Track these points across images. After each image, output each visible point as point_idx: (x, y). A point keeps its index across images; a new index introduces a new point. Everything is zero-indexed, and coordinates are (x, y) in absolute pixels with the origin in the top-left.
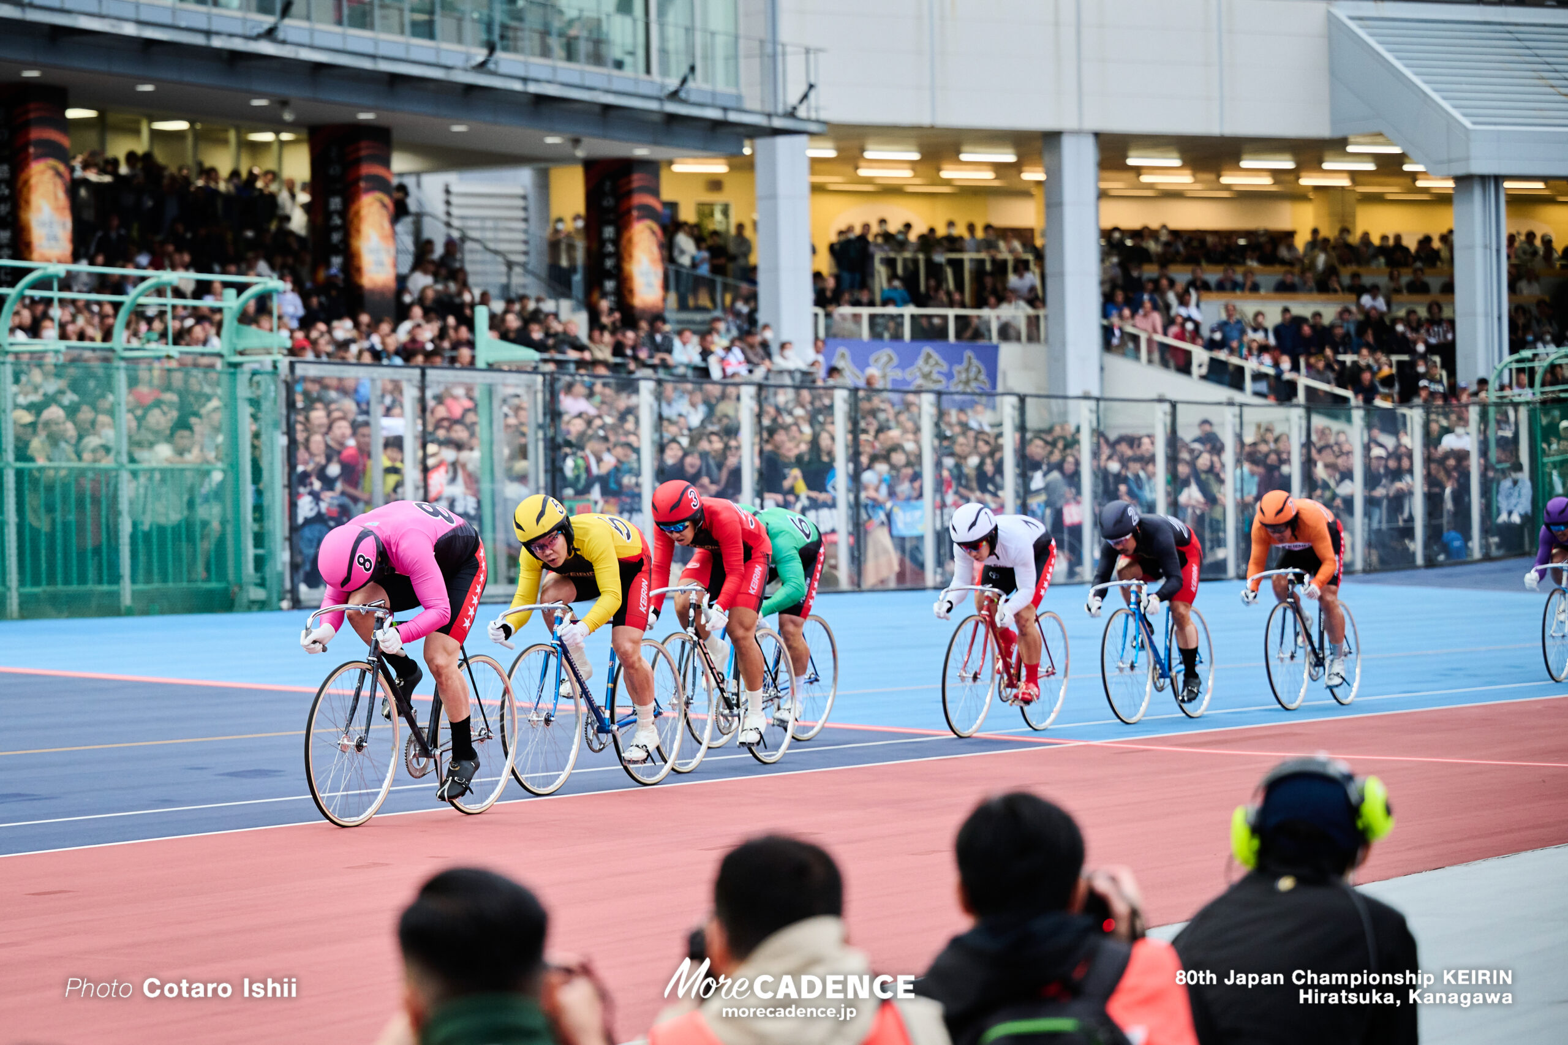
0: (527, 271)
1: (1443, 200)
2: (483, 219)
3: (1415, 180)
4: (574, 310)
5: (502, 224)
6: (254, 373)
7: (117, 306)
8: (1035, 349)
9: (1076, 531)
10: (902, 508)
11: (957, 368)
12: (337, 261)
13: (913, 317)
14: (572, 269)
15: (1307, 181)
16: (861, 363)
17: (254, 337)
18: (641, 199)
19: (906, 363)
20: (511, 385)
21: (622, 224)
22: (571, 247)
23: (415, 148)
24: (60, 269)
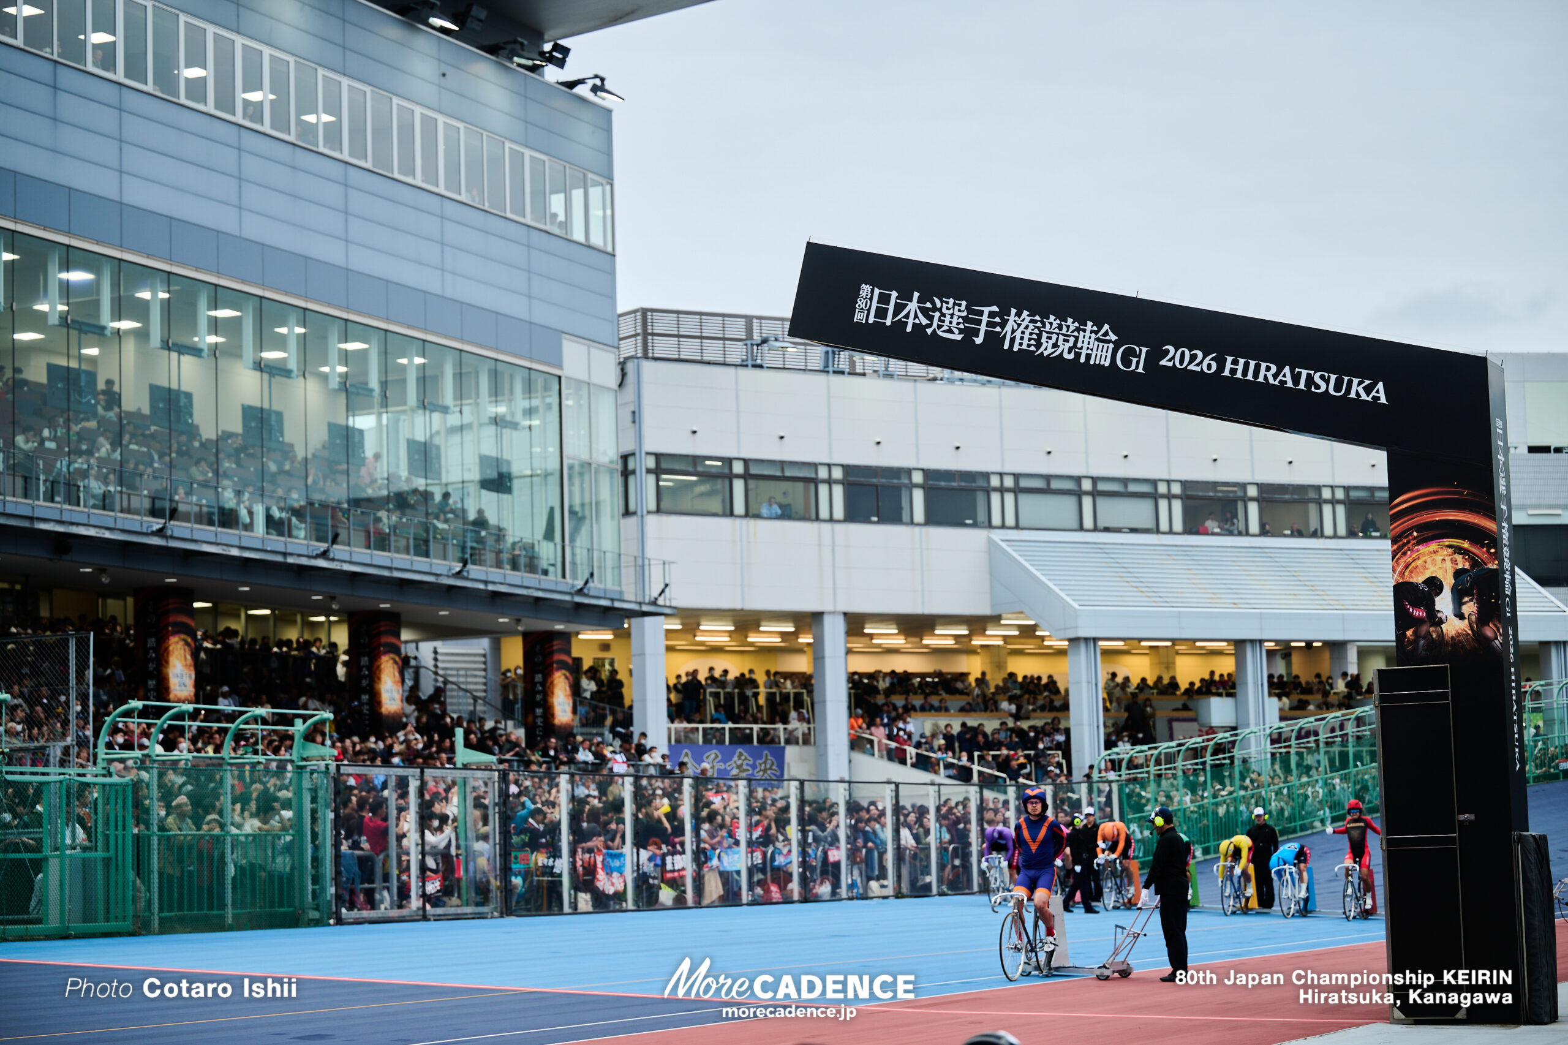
0: (486, 703)
1: (1062, 652)
2: (458, 669)
3: (1043, 641)
4: (516, 727)
5: (469, 673)
6: (312, 772)
7: (226, 730)
8: (807, 749)
9: (837, 865)
10: (727, 854)
11: (759, 761)
12: (365, 698)
13: (730, 729)
14: (515, 701)
15: (977, 642)
16: (699, 760)
17: (314, 750)
18: (558, 657)
19: (726, 759)
20: (477, 779)
21: (548, 674)
22: (515, 687)
23: (413, 625)
24: (190, 707)
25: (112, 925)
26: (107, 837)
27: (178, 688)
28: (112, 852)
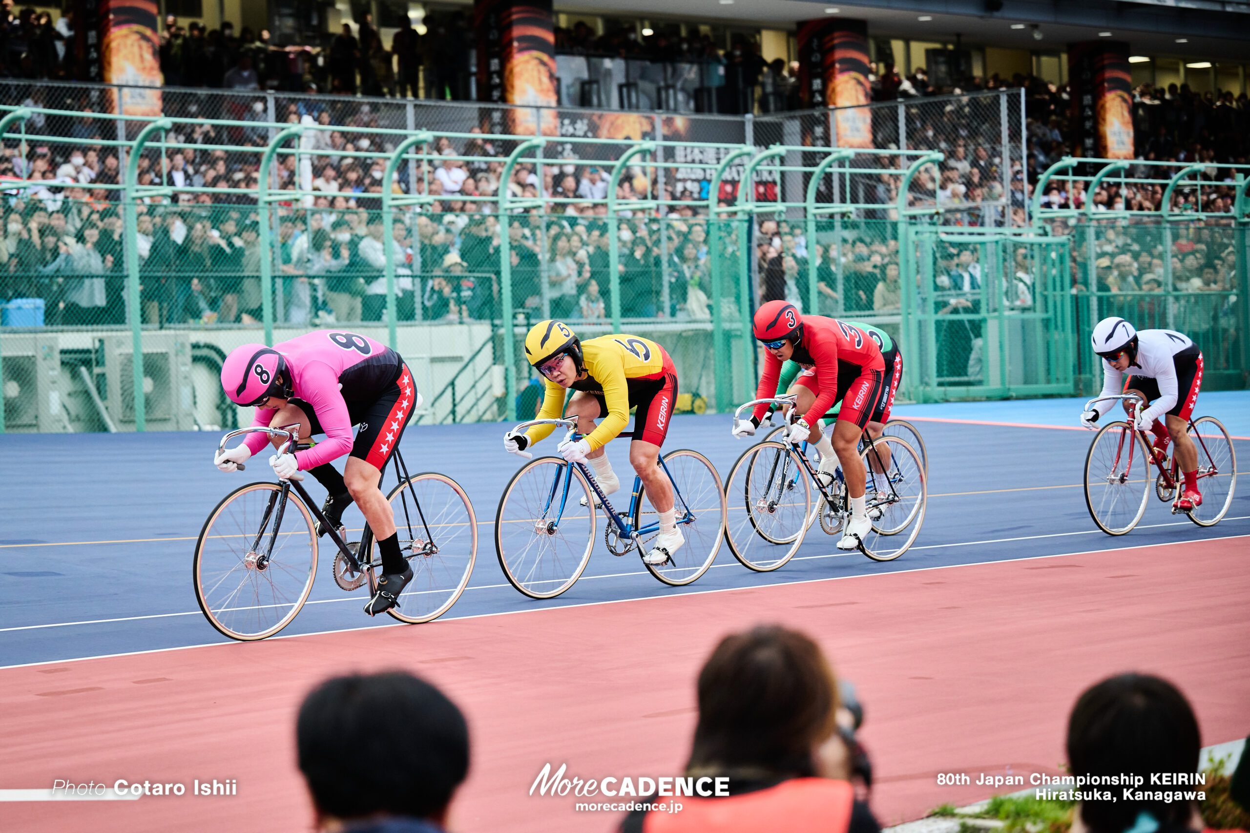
7: (1164, 187)
24: (1126, 164)
25: (1053, 388)
26: (1045, 298)
27: (1116, 146)
28: (1051, 314)
